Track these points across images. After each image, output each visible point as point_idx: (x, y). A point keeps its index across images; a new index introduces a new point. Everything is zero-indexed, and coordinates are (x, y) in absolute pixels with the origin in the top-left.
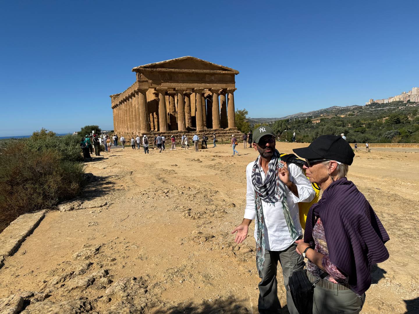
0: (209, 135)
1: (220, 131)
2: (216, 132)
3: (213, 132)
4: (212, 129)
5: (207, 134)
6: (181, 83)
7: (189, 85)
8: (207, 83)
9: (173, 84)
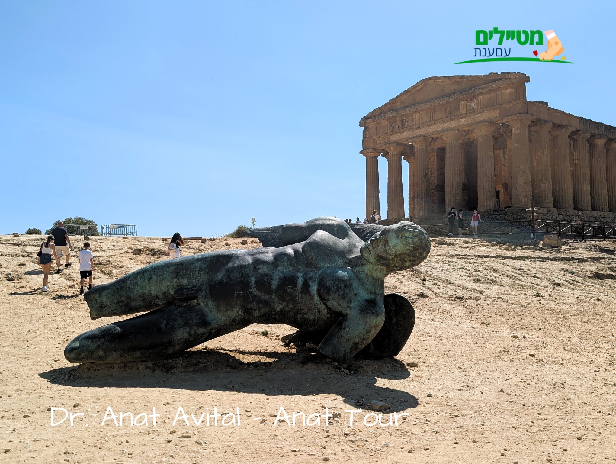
6: (417, 129)
7: (430, 129)
8: (462, 118)
9: (405, 133)
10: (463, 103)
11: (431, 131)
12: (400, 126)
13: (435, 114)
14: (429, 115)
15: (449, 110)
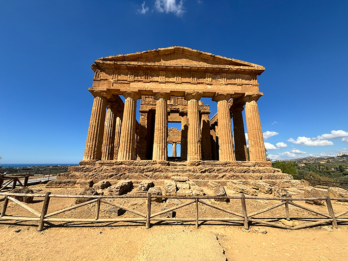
0: (210, 172)
1: (234, 167)
2: (227, 168)
3: (219, 168)
4: (217, 162)
5: (205, 170)
7: (176, 87)
8: (208, 84)
9: (148, 84)
10: (208, 74)
11: (178, 88)
12: (143, 77)
13: (181, 76)
14: (176, 75)
15: (195, 76)
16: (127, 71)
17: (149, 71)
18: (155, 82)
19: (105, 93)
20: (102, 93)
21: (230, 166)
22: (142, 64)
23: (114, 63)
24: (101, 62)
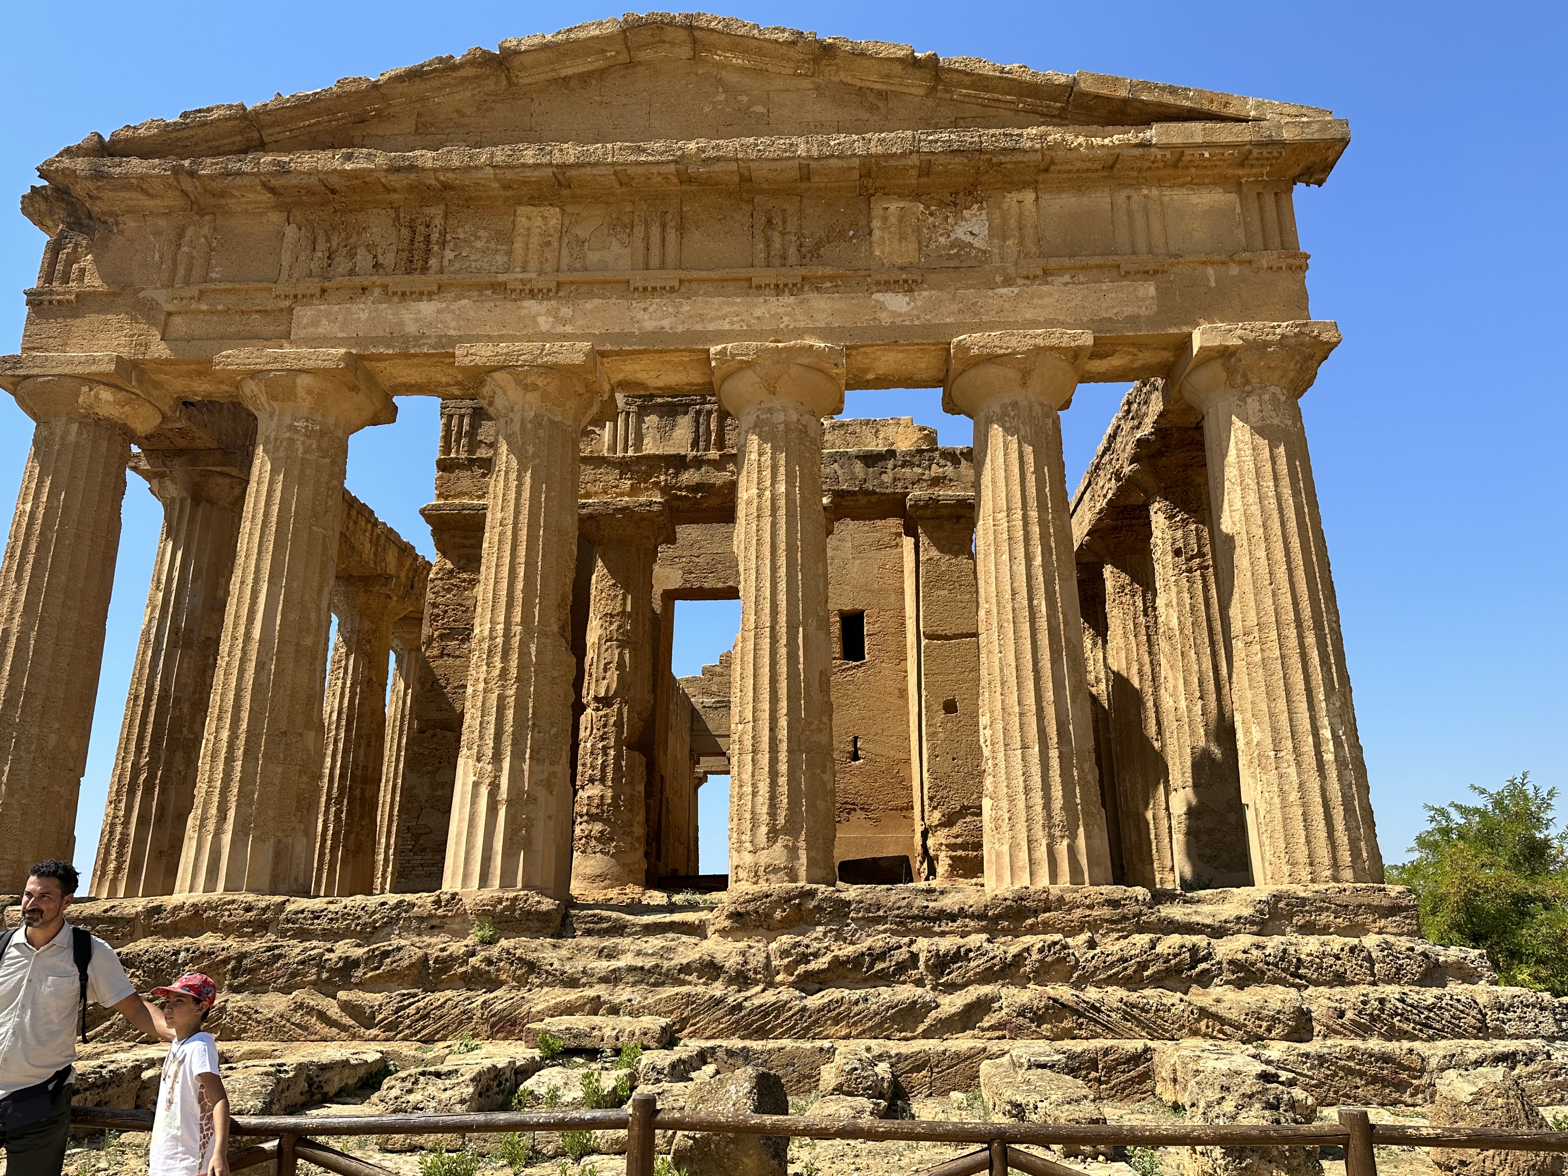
5: (837, 964)
6: (532, 294)
7: (640, 315)
8: (888, 286)
9: (427, 308)
10: (894, 206)
11: (649, 325)
12: (389, 259)
13: (681, 230)
14: (639, 231)
15: (792, 227)
16: (276, 217)
17: (436, 212)
18: (481, 287)
19: (106, 395)
20: (85, 395)
21: (1047, 928)
22: (381, 159)
23: (177, 171)
24: (81, 164)
